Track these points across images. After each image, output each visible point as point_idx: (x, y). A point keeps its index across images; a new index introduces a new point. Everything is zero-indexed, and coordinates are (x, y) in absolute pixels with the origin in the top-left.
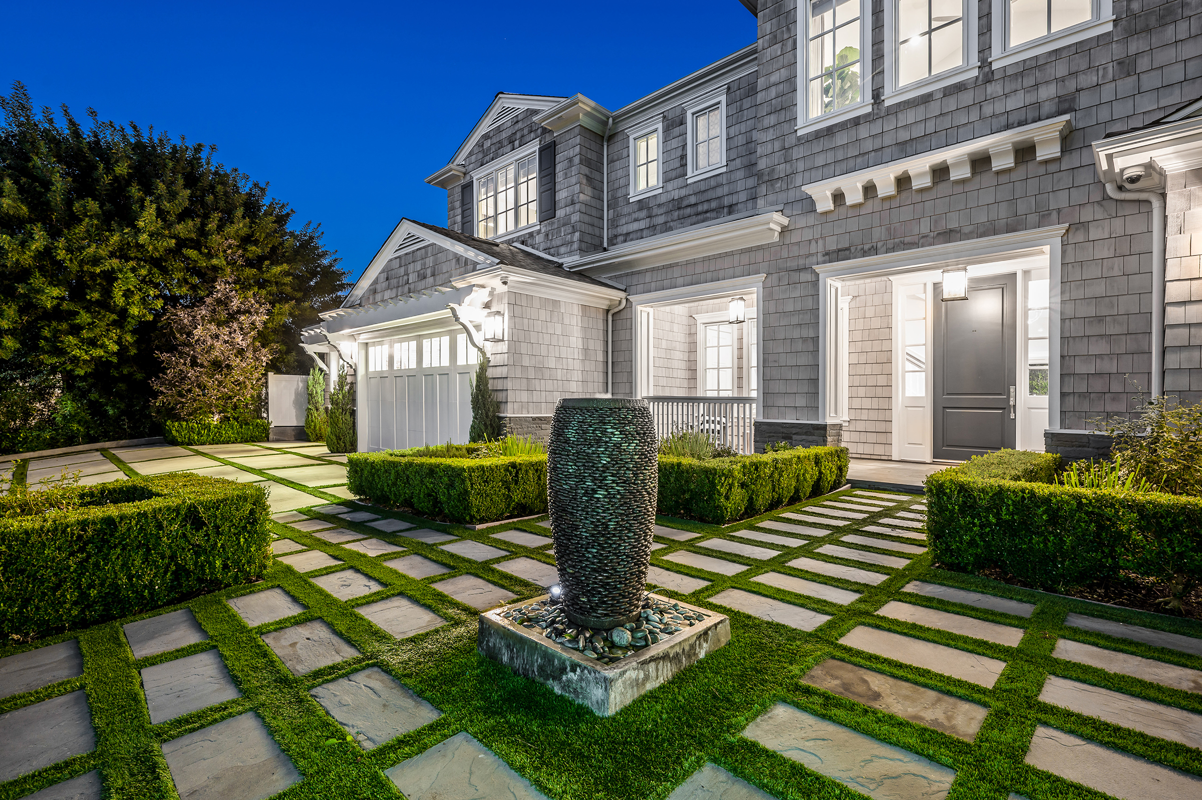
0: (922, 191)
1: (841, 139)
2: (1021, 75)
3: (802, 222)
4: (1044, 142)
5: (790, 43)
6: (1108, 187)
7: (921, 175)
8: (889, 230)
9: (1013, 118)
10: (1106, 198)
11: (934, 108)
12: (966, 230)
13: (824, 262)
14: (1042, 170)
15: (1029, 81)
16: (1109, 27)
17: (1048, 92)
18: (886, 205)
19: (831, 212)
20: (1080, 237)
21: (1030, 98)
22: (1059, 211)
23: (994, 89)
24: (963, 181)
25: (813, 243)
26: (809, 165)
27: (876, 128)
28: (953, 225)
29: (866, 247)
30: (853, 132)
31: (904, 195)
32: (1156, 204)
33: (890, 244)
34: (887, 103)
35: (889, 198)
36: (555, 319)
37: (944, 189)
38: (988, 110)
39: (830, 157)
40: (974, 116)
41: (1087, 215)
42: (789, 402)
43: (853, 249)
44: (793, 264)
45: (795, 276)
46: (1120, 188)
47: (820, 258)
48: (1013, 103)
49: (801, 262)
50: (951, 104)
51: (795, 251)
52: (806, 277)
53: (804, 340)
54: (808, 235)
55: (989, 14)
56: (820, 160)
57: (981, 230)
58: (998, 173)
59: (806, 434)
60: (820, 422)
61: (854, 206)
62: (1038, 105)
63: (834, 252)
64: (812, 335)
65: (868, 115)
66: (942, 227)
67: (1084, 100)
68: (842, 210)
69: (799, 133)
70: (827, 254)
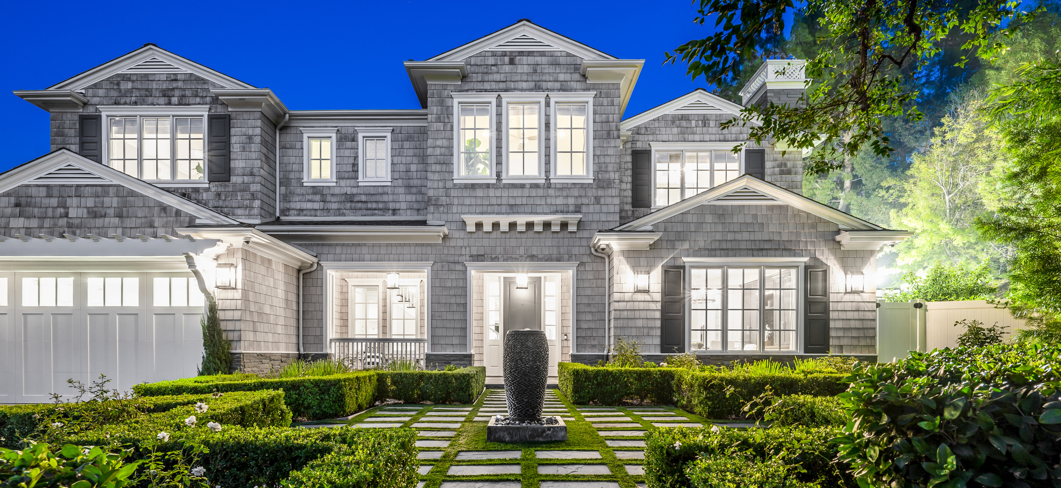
0: (520, 232)
1: (479, 193)
2: (561, 189)
3: (456, 234)
4: (572, 224)
5: (449, 125)
6: (592, 249)
7: (521, 225)
8: (505, 249)
9: (559, 208)
10: (591, 253)
11: (526, 192)
12: (540, 256)
13: (470, 261)
14: (569, 236)
15: (565, 194)
16: (592, 181)
17: (571, 201)
18: (503, 236)
19: (474, 232)
20: (582, 268)
21: (565, 202)
22: (575, 255)
23: (551, 192)
24: (539, 233)
25: (463, 248)
26: (461, 202)
27: (498, 193)
28: (534, 253)
29: (493, 256)
30: (486, 191)
31: (512, 232)
32: (607, 260)
33: (505, 257)
34: (504, 182)
35: (505, 232)
36: (270, 274)
37: (530, 234)
38: (549, 201)
39: (473, 201)
40: (543, 202)
41: (585, 259)
42: (448, 341)
43: (486, 256)
44: (451, 259)
45: (452, 266)
46: (596, 250)
47: (468, 258)
48: (560, 201)
49: (456, 258)
50: (534, 192)
51: (452, 251)
52: (459, 267)
53: (458, 305)
54: (460, 243)
55: (549, 155)
56: (467, 201)
57: (546, 258)
58: (553, 232)
59: (460, 360)
60: (468, 353)
61: (486, 232)
62: (568, 205)
63: (475, 255)
64: (462, 302)
65: (494, 184)
66: (529, 253)
67: (584, 209)
68: (480, 233)
69: (455, 182)
70: (471, 256)
